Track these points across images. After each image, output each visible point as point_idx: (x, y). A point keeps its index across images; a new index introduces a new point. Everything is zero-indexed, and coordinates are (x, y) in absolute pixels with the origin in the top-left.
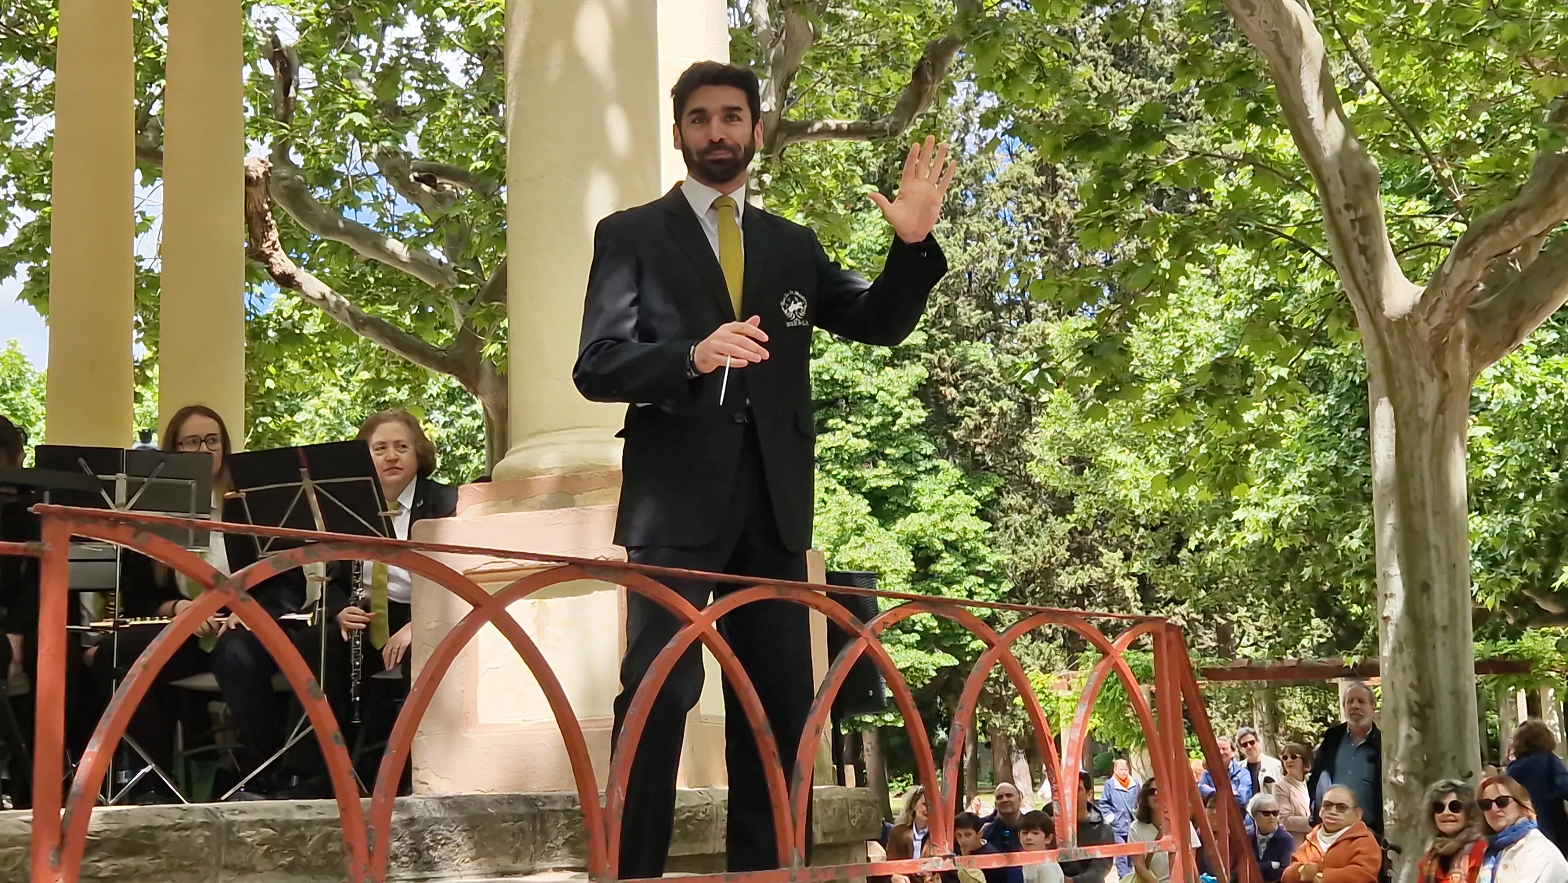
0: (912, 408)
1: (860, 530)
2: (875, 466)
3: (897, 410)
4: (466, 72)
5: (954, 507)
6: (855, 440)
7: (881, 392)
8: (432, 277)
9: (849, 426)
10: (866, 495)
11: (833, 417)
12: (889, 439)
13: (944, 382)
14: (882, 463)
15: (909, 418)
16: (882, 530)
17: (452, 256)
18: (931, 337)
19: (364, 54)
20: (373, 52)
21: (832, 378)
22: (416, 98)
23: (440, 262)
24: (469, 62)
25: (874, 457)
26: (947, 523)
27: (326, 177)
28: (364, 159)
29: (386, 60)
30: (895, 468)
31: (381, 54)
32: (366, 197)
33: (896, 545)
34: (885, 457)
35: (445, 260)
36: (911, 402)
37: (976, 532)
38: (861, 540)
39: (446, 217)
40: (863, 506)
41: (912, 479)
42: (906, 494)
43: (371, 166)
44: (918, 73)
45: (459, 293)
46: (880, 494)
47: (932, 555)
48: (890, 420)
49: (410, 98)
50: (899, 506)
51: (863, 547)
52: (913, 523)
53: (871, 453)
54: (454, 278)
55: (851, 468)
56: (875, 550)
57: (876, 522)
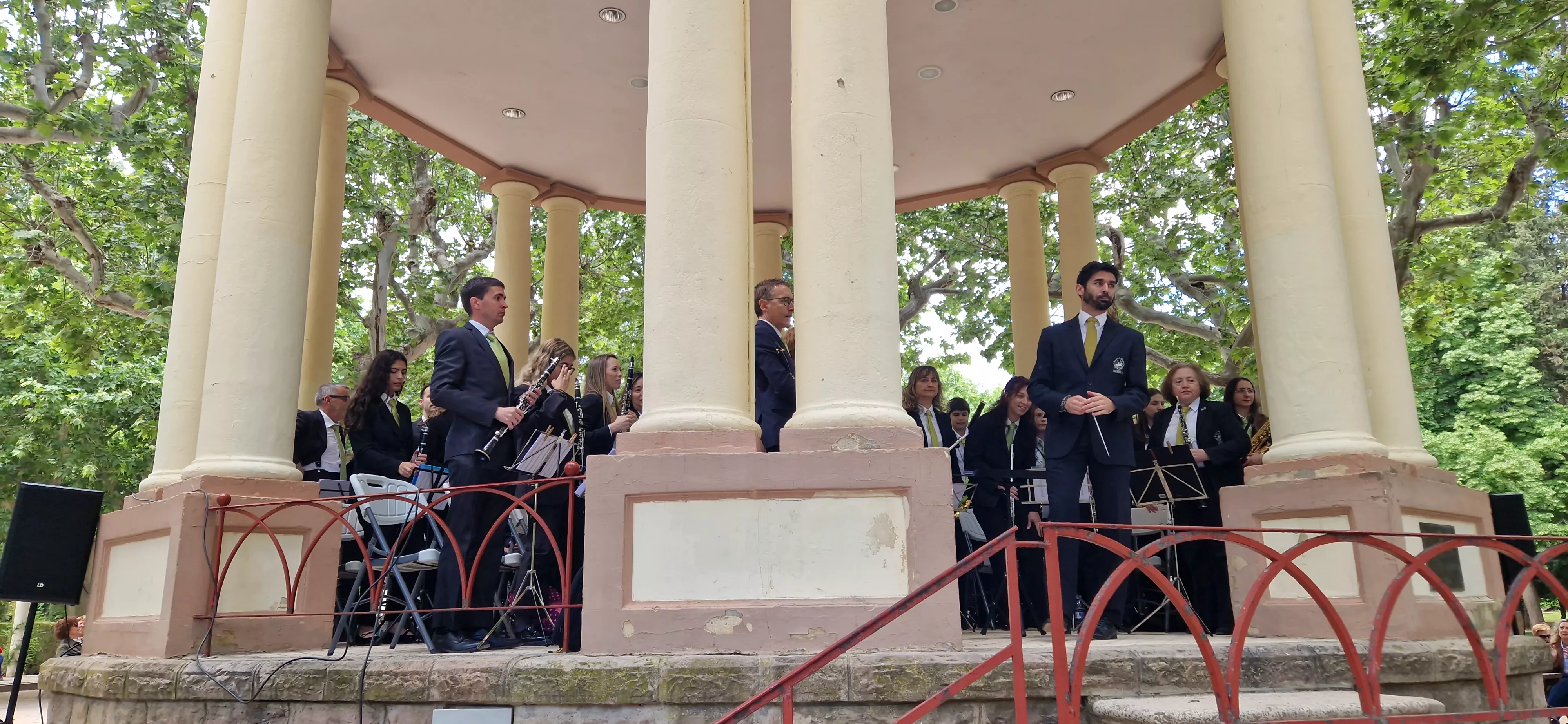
0: (1529, 373)
1: (1500, 451)
2: (1506, 410)
3: (1519, 375)
4: (1215, 223)
6: (1489, 396)
7: (1505, 366)
8: (1207, 336)
9: (1484, 388)
10: (1502, 429)
11: (1471, 383)
12: (1516, 393)
13: (1551, 355)
14: (1512, 409)
15: (1528, 380)
16: (1516, 450)
17: (1217, 324)
18: (1538, 328)
19: (1158, 226)
20: (1162, 224)
21: (1467, 360)
22: (1188, 243)
23: (1211, 328)
24: (1216, 218)
25: (1504, 406)
27: (1143, 291)
28: (1162, 277)
29: (1170, 227)
30: (1522, 411)
31: (1166, 224)
32: (1166, 298)
33: (1528, 459)
34: (1512, 404)
35: (1213, 326)
36: (1528, 370)
38: (1502, 457)
39: (1212, 304)
40: (1502, 436)
41: (1535, 416)
42: (1532, 426)
43: (1167, 282)
44: (1512, 178)
45: (1223, 343)
46: (1512, 427)
47: (1556, 463)
48: (1514, 381)
49: (1185, 244)
50: (1527, 433)
51: (1503, 460)
52: (1539, 444)
53: (1502, 402)
54: (1219, 335)
55: (1488, 412)
56: (1512, 462)
57: (1511, 445)
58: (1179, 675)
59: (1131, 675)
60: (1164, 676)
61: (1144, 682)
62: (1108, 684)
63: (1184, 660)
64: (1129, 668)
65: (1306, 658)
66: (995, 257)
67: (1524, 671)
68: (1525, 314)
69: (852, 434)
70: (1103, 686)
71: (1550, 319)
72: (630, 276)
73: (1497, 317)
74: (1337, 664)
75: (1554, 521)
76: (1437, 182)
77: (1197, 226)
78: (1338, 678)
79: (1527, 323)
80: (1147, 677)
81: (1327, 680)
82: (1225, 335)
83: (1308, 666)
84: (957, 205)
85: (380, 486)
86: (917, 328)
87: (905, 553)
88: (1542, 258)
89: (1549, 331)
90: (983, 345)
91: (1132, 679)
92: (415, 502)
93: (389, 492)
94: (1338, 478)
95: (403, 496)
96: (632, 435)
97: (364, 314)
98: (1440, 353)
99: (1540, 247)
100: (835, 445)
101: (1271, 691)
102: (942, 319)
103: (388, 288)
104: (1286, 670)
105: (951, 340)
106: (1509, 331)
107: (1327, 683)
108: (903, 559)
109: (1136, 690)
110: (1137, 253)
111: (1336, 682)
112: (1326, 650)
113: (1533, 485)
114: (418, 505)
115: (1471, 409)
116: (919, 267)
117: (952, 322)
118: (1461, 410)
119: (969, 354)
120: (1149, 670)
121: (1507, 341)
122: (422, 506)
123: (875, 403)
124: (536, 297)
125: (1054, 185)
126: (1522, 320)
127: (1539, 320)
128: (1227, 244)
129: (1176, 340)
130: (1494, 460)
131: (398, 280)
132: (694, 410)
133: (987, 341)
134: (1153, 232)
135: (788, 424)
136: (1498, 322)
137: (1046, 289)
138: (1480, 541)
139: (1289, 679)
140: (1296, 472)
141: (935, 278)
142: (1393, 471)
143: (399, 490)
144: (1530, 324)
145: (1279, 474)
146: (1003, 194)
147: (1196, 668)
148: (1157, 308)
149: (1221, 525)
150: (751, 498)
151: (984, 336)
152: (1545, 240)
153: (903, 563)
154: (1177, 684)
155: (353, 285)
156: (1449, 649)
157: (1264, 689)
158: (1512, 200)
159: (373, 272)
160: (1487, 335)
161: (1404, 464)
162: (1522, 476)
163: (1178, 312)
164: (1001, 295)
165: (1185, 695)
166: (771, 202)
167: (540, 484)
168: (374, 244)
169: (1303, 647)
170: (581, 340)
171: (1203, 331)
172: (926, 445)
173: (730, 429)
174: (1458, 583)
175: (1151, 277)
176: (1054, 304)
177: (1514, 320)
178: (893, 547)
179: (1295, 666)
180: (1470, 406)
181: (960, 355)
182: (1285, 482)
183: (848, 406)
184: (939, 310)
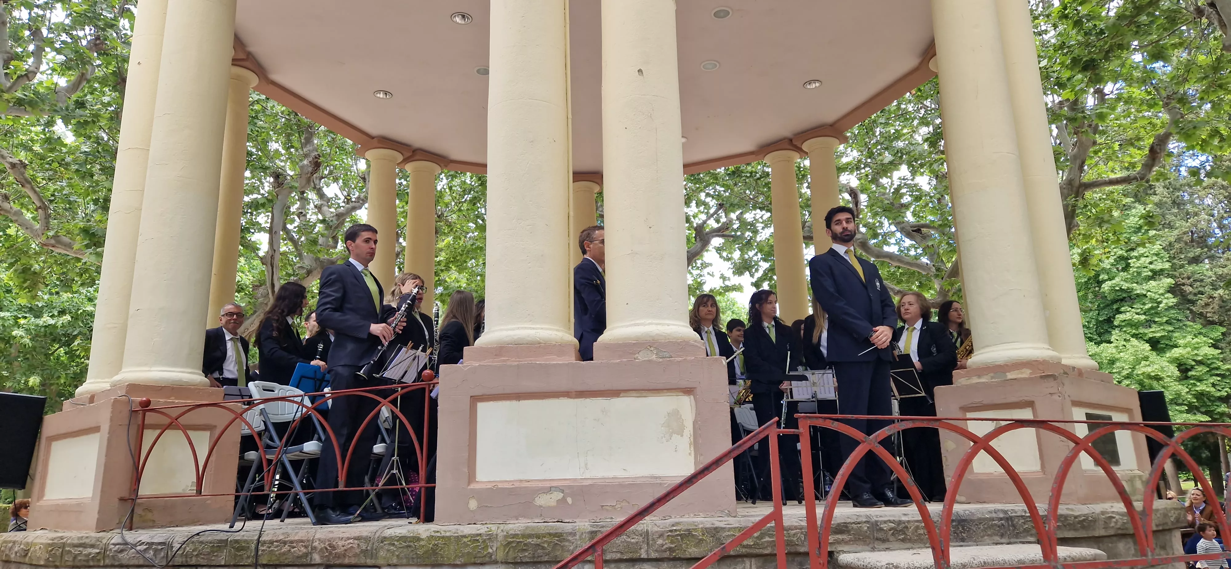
0: (1167, 298)
1: (1146, 358)
2: (1150, 327)
3: (1159, 300)
4: (929, 184)
5: (1198, 343)
6: (1137, 316)
7: (1149, 293)
8: (924, 270)
9: (1133, 310)
10: (1147, 341)
11: (1123, 306)
12: (1157, 314)
13: (1184, 285)
14: (1154, 326)
15: (1166, 303)
16: (1159, 357)
17: (931, 261)
18: (1174, 264)
19: (886, 185)
20: (890, 184)
21: (1121, 288)
22: (909, 199)
23: (927, 264)
24: (930, 180)
25: (1148, 323)
26: (1196, 352)
27: (875, 236)
28: (890, 224)
29: (895, 186)
30: (1162, 327)
31: (892, 184)
32: (893, 241)
33: (1168, 364)
34: (1155, 322)
35: (929, 262)
36: (1166, 296)
37: (1213, 355)
38: (1148, 363)
39: (928, 246)
40: (1147, 347)
41: (1172, 331)
42: (1170, 339)
43: (893, 228)
44: (1152, 150)
45: (936, 276)
46: (1155, 340)
47: (1189, 367)
48: (1156, 305)
49: (906, 199)
50: (1167, 345)
51: (1149, 365)
52: (1176, 353)
53: (1147, 321)
54: (934, 269)
55: (1137, 329)
56: (1156, 366)
57: (1154, 353)
58: (905, 534)
59: (867, 534)
60: (893, 534)
61: (877, 539)
62: (850, 541)
63: (908, 522)
64: (866, 528)
65: (1001, 519)
66: (761, 209)
67: (1167, 528)
68: (1164, 254)
69: (651, 347)
70: (846, 543)
71: (1183, 257)
72: (476, 223)
73: (1142, 255)
74: (1024, 523)
75: (1188, 412)
76: (1096, 152)
77: (916, 185)
78: (1025, 534)
79: (1165, 260)
80: (880, 535)
81: (1017, 536)
82: (938, 270)
83: (1003, 525)
84: (732, 168)
85: (273, 391)
86: (702, 264)
87: (692, 440)
88: (1175, 210)
89: (1182, 266)
90: (753, 277)
91: (869, 537)
92: (301, 404)
93: (280, 396)
94: (1024, 379)
95: (292, 399)
96: (476, 348)
97: (261, 254)
98: (1100, 283)
99: (1174, 202)
100: (637, 355)
101: (975, 545)
102: (721, 257)
103: (281, 233)
104: (986, 528)
105: (729, 273)
106: (1152, 267)
107: (1017, 538)
108: (690, 444)
109: (871, 546)
110: (870, 206)
111: (1024, 537)
112: (1016, 512)
113: (1171, 384)
114: (303, 406)
115: (1124, 326)
116: (703, 217)
117: (728, 259)
118: (1117, 327)
119: (742, 284)
120: (881, 529)
121: (1150, 273)
122: (306, 407)
123: (668, 322)
124: (401, 240)
125: (807, 153)
126: (1162, 258)
127: (1174, 258)
128: (939, 200)
129: (901, 273)
130: (1142, 365)
131: (289, 227)
132: (526, 328)
133: (756, 274)
134: (882, 190)
135: (600, 338)
136: (1143, 259)
137: (801, 234)
138: (1130, 427)
139: (988, 535)
140: (992, 374)
141: (716, 225)
142: (1065, 373)
143: (288, 394)
144: (1167, 261)
145: (979, 376)
146: (767, 160)
147: (917, 528)
148: (886, 248)
149: (936, 416)
150: (571, 398)
151: (754, 270)
152: (1178, 197)
153: (690, 448)
154: (903, 540)
155: (253, 231)
156: (1109, 510)
157: (970, 543)
158: (1153, 166)
159: (269, 221)
160: (1135, 270)
161: (1074, 368)
162: (1163, 377)
163: (902, 251)
164: (766, 238)
165: (909, 549)
166: (587, 165)
167: (403, 388)
168: (270, 197)
169: (998, 510)
170: (436, 274)
171: (921, 266)
172: (707, 356)
173: (554, 343)
174: (1116, 461)
175: (881, 224)
176: (807, 246)
177: (1155, 258)
178: (682, 436)
179: (992, 525)
180: (1123, 324)
181: (735, 285)
182: (984, 383)
183: (646, 325)
184: (719, 250)
